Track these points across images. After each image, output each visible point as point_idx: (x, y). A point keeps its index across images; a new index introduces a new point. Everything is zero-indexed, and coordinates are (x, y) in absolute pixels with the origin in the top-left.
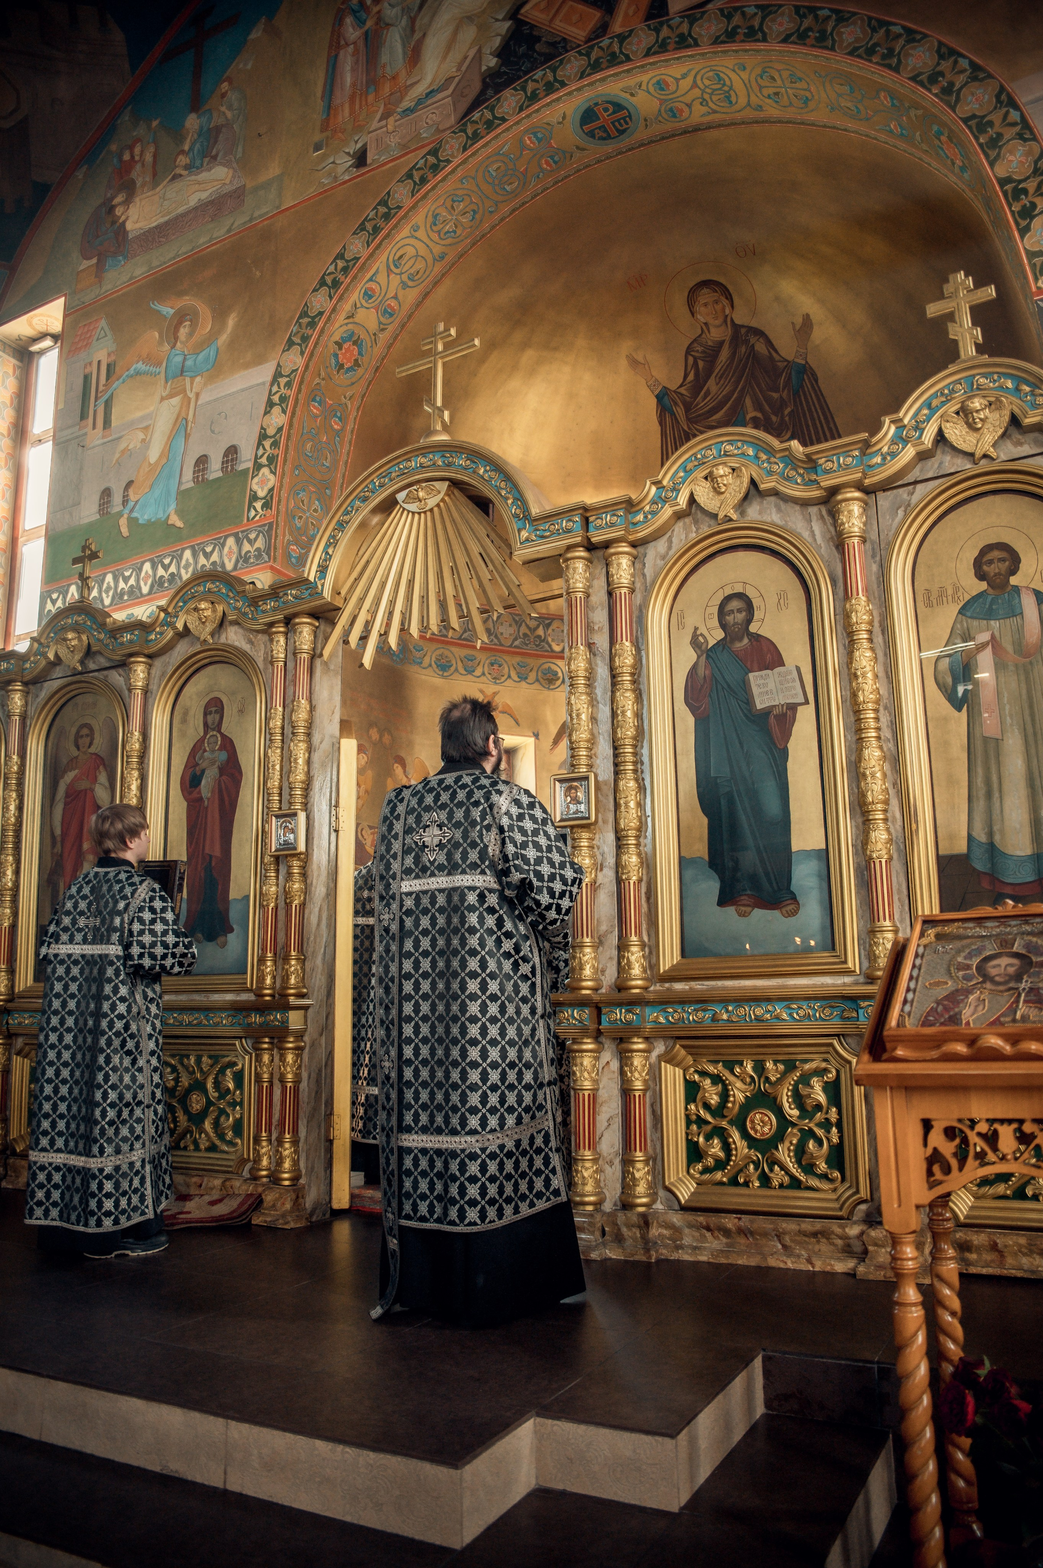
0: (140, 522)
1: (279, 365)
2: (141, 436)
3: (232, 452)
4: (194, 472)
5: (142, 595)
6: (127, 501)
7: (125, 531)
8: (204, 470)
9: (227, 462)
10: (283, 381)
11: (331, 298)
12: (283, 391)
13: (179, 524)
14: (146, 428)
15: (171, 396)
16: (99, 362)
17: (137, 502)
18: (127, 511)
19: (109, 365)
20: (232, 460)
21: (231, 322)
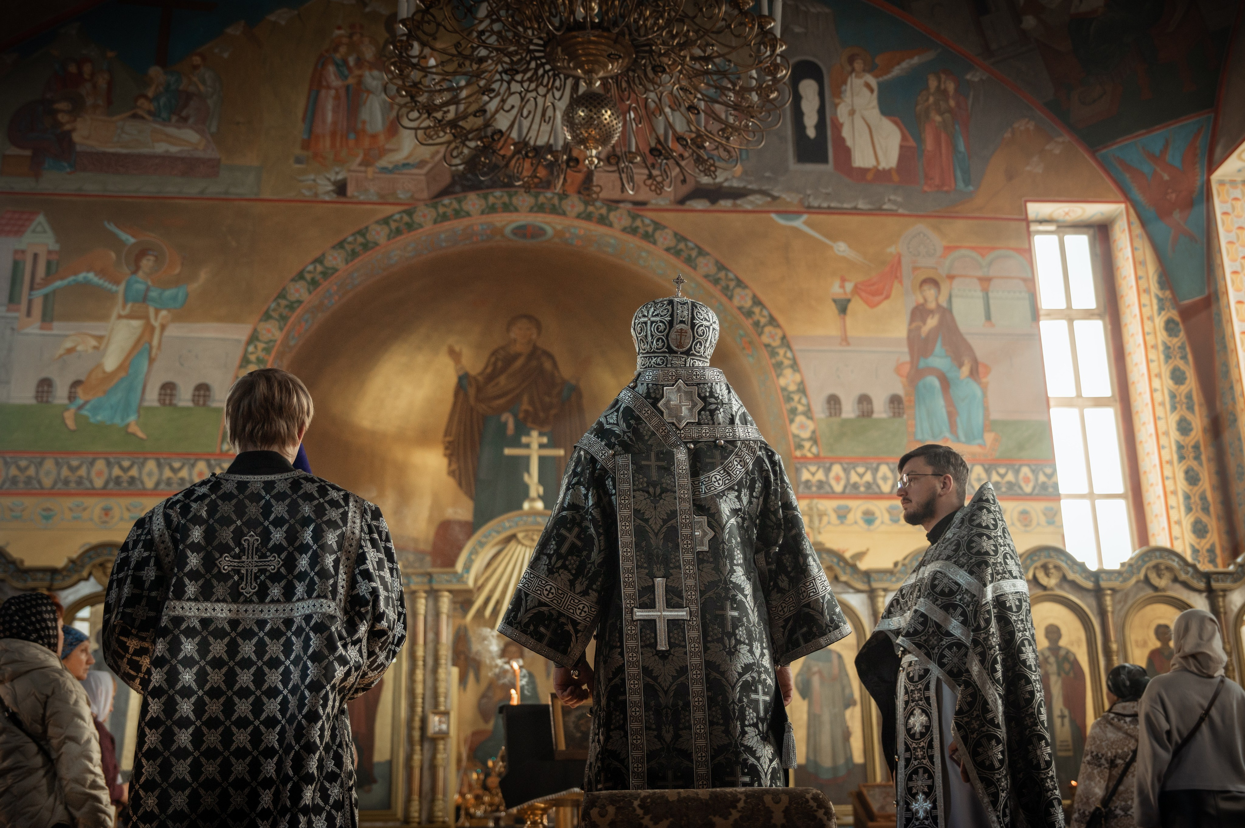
0: (92, 420)
1: (255, 330)
2: (94, 343)
3: (203, 390)
4: (160, 394)
5: (94, 488)
6: (75, 398)
7: (71, 423)
8: (172, 395)
9: (199, 396)
10: (261, 346)
11: (310, 293)
12: (261, 354)
13: (140, 434)
14: (100, 338)
15: (130, 317)
16: (36, 256)
17: (86, 402)
18: (73, 408)
19: (49, 264)
20: (205, 396)
21: (203, 275)
